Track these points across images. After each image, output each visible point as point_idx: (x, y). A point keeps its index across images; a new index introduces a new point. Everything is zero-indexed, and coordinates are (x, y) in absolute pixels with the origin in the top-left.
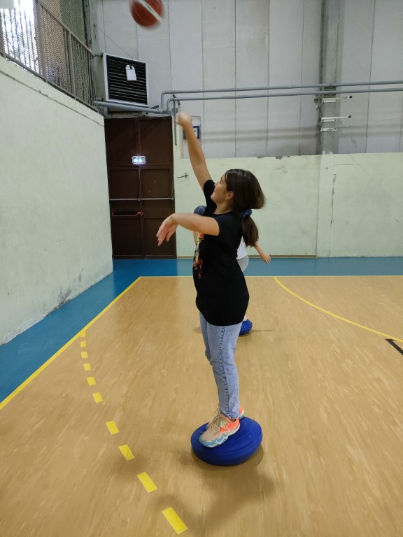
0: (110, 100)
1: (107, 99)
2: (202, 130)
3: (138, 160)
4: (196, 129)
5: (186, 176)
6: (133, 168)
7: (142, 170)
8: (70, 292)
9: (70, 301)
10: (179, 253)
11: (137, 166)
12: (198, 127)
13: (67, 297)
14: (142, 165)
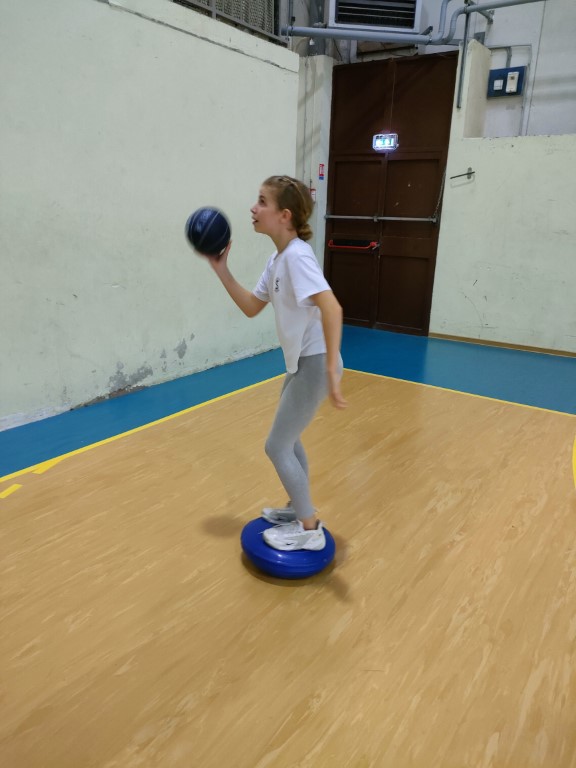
0: (336, 25)
1: (332, 22)
2: (531, 75)
3: (384, 143)
4: (516, 74)
5: (470, 174)
6: (372, 159)
7: (390, 162)
8: (149, 372)
9: (144, 388)
10: (434, 327)
11: (381, 154)
12: (522, 71)
13: (136, 381)
14: (390, 153)
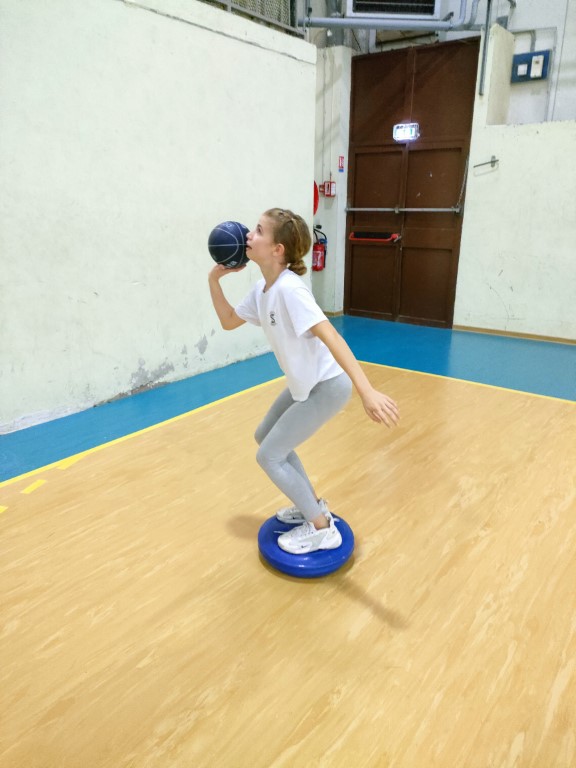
0: (354, 15)
1: (349, 11)
2: (556, 59)
3: (405, 132)
4: (541, 58)
5: (493, 162)
6: (393, 149)
7: (411, 152)
8: (170, 368)
9: (166, 384)
10: (459, 319)
11: (402, 144)
12: (547, 55)
13: (158, 377)
14: (411, 142)
